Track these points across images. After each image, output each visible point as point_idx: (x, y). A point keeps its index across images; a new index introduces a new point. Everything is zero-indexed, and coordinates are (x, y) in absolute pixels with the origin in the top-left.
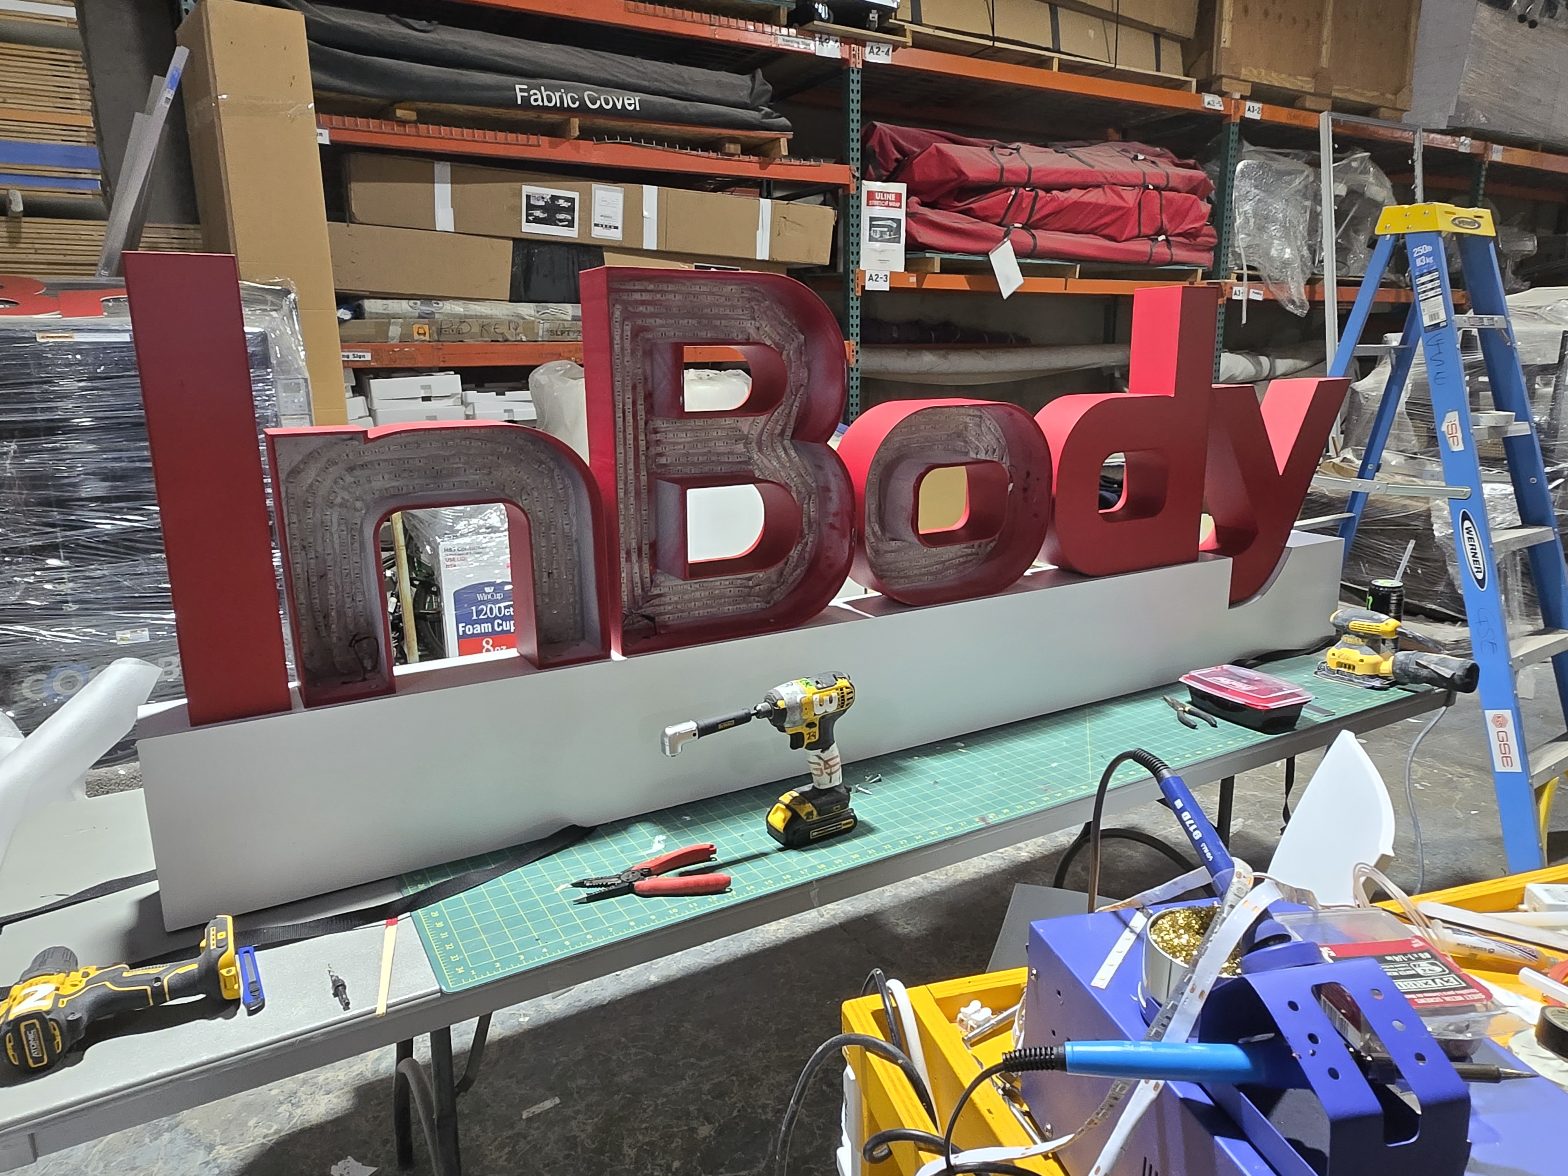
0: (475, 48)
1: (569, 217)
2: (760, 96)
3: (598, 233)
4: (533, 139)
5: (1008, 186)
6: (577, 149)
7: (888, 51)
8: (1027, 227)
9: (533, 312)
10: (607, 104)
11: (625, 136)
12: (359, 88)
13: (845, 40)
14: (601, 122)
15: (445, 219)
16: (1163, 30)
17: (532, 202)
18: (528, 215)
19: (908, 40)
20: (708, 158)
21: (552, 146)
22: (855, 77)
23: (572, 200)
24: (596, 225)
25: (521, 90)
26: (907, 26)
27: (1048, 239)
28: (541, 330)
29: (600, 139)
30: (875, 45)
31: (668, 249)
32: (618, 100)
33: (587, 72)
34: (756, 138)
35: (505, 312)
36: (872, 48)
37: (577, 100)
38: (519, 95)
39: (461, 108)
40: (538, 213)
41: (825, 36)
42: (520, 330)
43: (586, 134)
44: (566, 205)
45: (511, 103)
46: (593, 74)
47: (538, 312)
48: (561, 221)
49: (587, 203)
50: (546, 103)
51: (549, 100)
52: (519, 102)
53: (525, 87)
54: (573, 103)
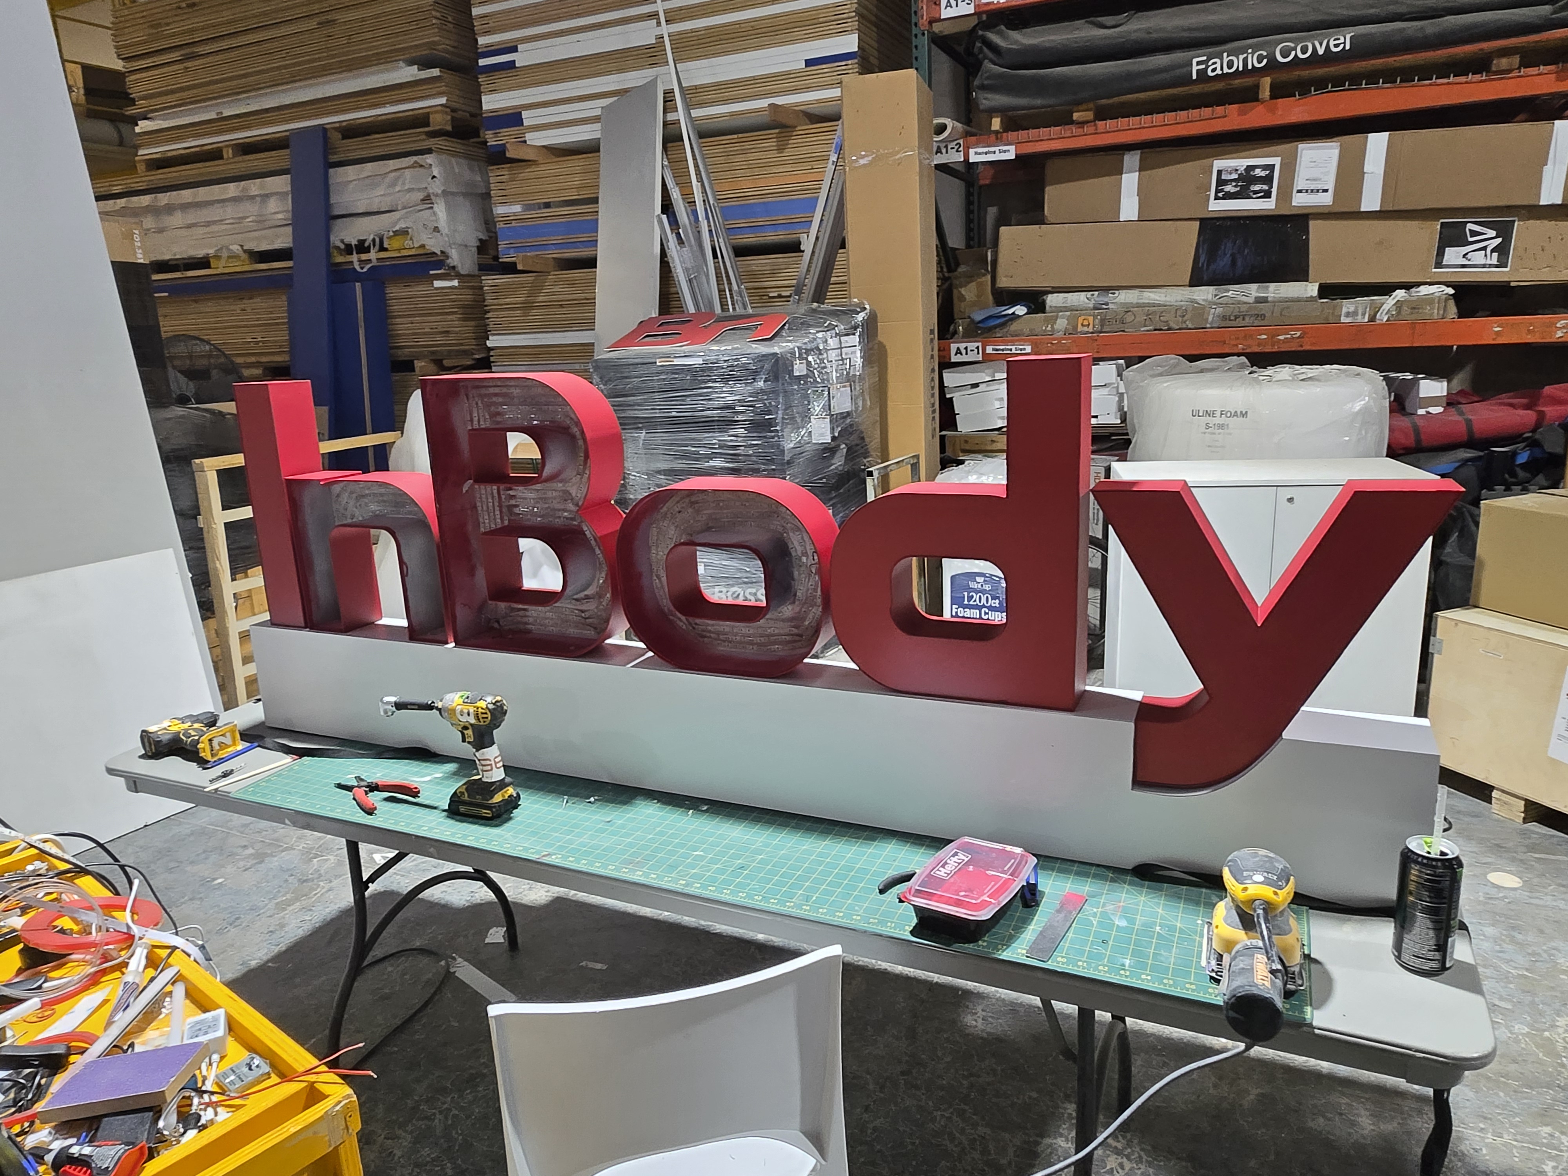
1: (1266, 187)
3: (1299, 201)
4: (1219, 110)
9: (1210, 297)
10: (1305, 51)
11: (1338, 82)
14: (1297, 74)
15: (1129, 209)
17: (1223, 177)
18: (1217, 191)
20: (1466, 83)
21: (1241, 113)
23: (1271, 167)
24: (1299, 191)
25: (1198, 63)
28: (1212, 317)
29: (1305, 93)
31: (1396, 208)
32: (1321, 45)
33: (1293, 20)
35: (1179, 298)
37: (1263, 57)
38: (1195, 68)
39: (1142, 96)
40: (1229, 188)
42: (1188, 316)
43: (1279, 91)
44: (1263, 174)
45: (1187, 80)
47: (1216, 296)
48: (1255, 192)
49: (1289, 168)
50: (1226, 70)
51: (1231, 65)
52: (1195, 77)
53: (1204, 58)
54: (1260, 61)
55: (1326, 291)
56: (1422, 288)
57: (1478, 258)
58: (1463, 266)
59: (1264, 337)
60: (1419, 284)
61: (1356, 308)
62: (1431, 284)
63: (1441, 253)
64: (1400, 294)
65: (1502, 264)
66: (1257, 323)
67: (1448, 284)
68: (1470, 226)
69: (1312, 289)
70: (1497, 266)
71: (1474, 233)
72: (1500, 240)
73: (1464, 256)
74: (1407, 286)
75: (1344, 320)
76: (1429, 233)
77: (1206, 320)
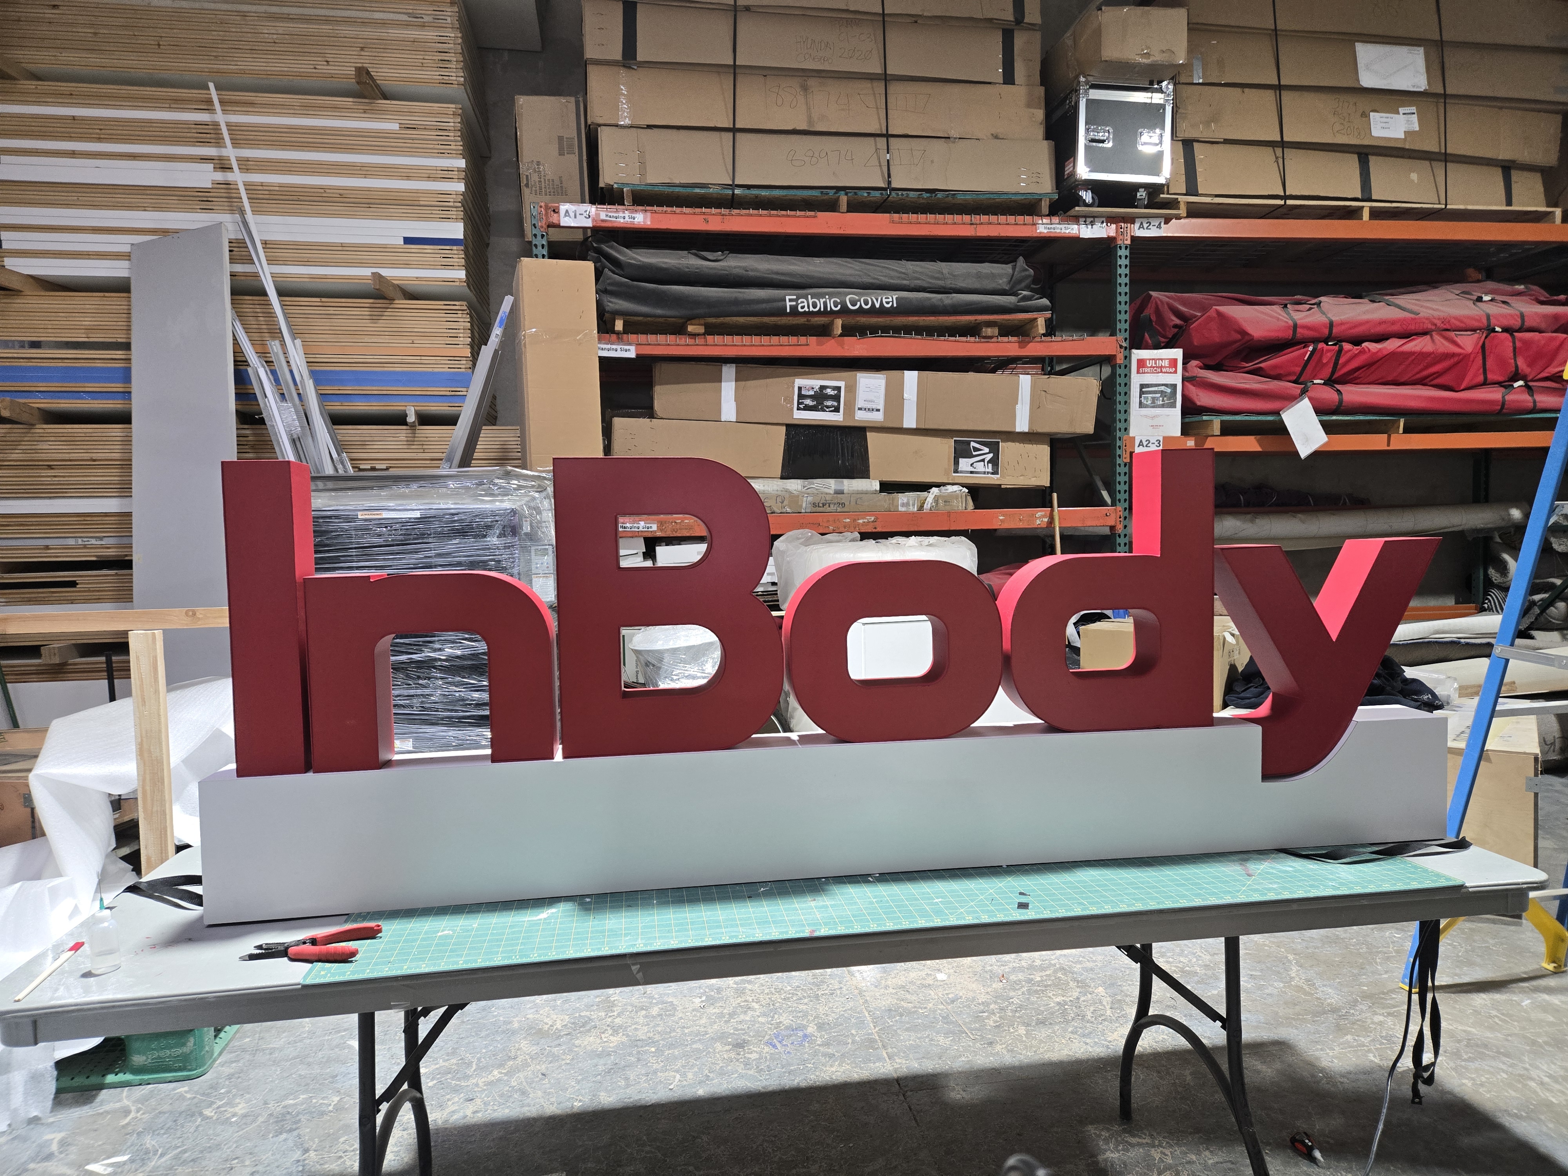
0: (756, 270)
1: (835, 404)
2: (1020, 281)
3: (861, 417)
4: (803, 340)
5: (1304, 343)
6: (842, 345)
7: (1160, 224)
8: (1329, 383)
9: (799, 487)
10: (866, 303)
11: (885, 330)
12: (659, 312)
13: (1111, 219)
14: (861, 320)
15: (729, 411)
16: (1513, 162)
17: (803, 393)
18: (799, 403)
19: (1183, 211)
20: (966, 342)
21: (818, 344)
22: (1123, 252)
23: (838, 389)
24: (860, 409)
25: (788, 299)
26: (1181, 198)
27: (1359, 393)
28: (805, 504)
29: (863, 334)
30: (1145, 221)
31: (927, 427)
32: (877, 300)
33: (852, 279)
34: (1014, 320)
35: (775, 488)
36: (1142, 223)
37: (838, 301)
39: (741, 320)
40: (808, 402)
41: (1090, 219)
42: (786, 503)
43: (848, 331)
44: (833, 393)
46: (858, 280)
47: (804, 487)
48: (828, 407)
49: (852, 389)
50: (811, 309)
51: (815, 306)
52: (788, 310)
53: (795, 297)
54: (836, 307)
55: (887, 487)
56: (949, 487)
57: (980, 467)
58: (972, 472)
59: (848, 520)
60: (944, 484)
61: (908, 501)
62: (953, 484)
63: (956, 463)
64: (935, 490)
65: (995, 472)
66: (839, 510)
67: (963, 485)
68: (973, 444)
69: (874, 485)
70: (992, 473)
71: (976, 449)
72: (991, 455)
73: (972, 465)
74: (938, 485)
75: (901, 509)
76: (947, 446)
77: (801, 506)
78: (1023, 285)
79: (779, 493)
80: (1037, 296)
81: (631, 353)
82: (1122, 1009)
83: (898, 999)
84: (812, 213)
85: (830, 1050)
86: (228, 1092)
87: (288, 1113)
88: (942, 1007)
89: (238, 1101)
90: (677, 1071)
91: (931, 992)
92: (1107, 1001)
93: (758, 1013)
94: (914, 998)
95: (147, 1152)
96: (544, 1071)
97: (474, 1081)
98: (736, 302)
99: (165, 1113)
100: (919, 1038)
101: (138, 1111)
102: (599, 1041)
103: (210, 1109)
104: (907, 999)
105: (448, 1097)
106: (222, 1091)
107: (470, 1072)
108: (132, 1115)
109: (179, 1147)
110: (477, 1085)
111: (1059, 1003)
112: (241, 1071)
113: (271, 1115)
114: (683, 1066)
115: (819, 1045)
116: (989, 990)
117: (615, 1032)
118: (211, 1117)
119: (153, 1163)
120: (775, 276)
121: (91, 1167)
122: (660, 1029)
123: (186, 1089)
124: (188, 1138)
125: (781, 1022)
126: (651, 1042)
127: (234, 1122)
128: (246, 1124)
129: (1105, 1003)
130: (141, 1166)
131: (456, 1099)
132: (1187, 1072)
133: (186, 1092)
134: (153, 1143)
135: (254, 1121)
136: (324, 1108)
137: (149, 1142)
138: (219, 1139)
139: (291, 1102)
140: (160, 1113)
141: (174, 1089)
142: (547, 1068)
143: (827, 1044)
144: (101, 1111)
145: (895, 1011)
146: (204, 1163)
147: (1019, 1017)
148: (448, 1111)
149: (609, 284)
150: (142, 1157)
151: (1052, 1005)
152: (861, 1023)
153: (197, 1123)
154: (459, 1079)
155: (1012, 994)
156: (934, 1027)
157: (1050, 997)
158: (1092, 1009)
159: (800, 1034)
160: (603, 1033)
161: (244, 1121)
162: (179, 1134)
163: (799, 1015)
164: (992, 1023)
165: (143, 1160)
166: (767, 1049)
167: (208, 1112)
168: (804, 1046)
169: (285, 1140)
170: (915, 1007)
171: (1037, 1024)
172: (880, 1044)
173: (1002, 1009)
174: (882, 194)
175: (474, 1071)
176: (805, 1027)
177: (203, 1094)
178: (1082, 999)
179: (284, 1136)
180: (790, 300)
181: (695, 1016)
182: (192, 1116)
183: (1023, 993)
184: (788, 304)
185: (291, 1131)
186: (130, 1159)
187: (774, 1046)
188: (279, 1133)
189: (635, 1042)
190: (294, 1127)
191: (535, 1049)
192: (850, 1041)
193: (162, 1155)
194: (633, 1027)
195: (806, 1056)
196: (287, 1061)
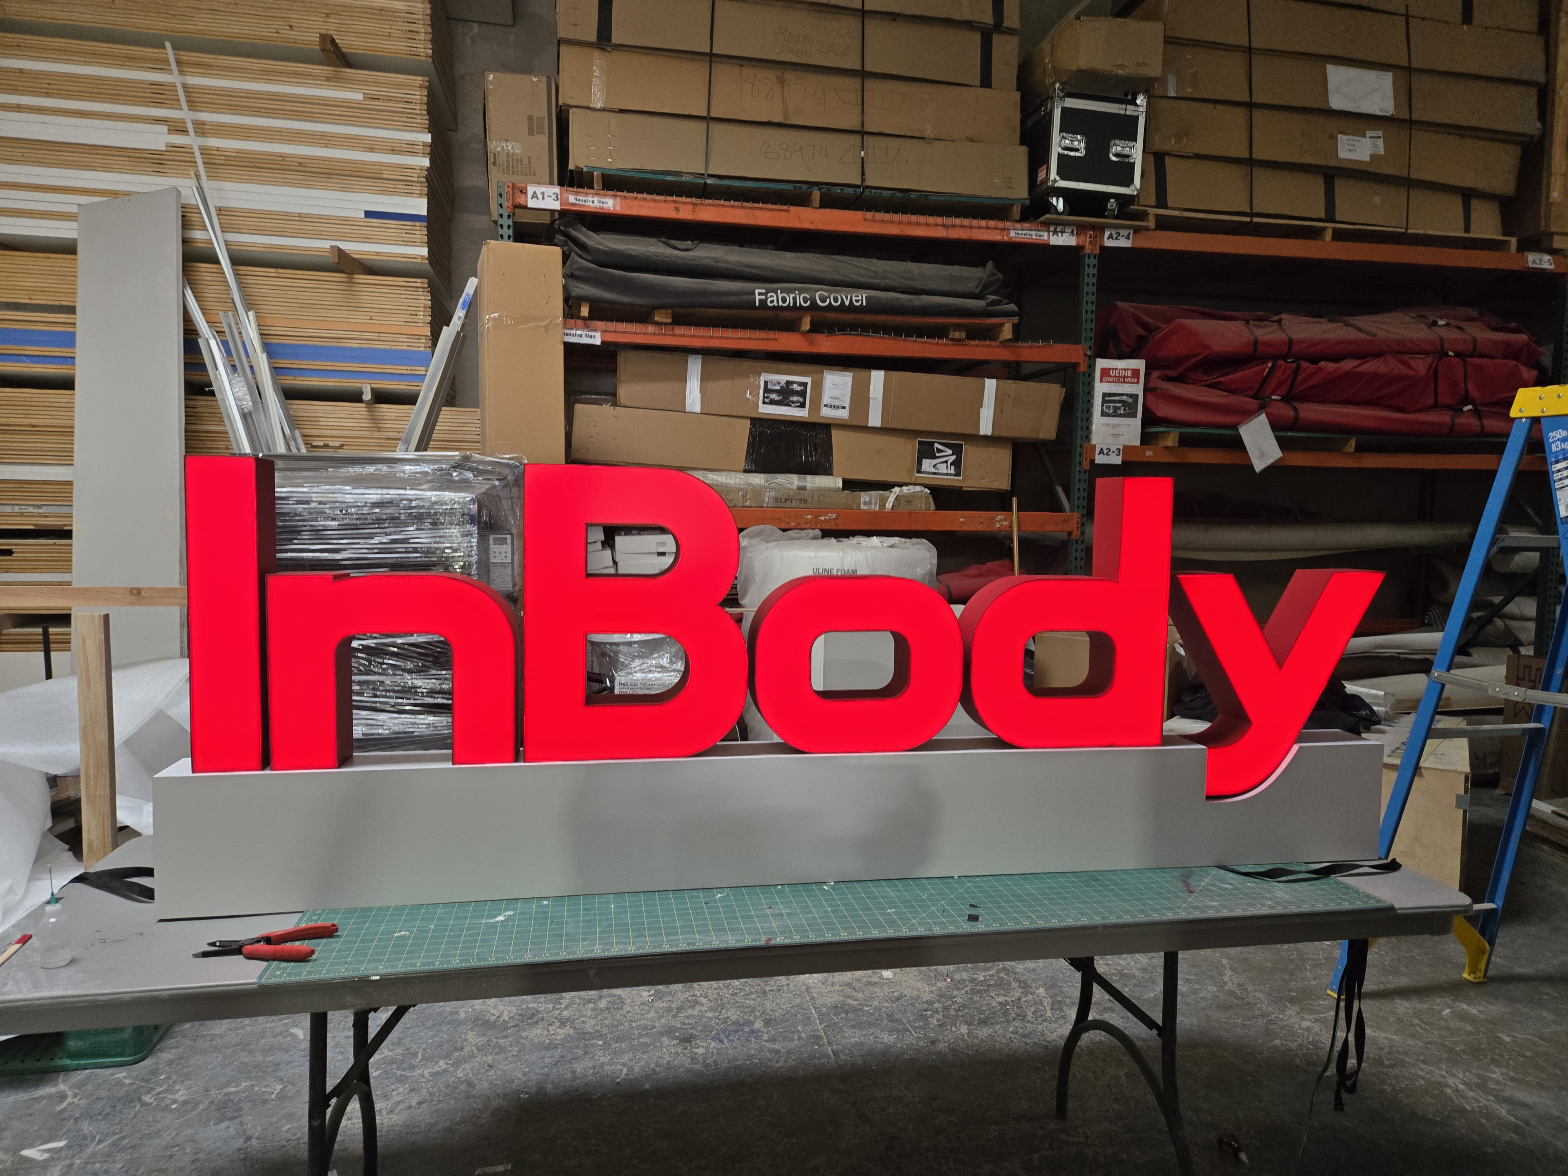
0: (726, 261)
1: (801, 400)
2: (988, 285)
3: (826, 412)
4: (770, 333)
5: (1264, 359)
6: (808, 341)
7: (1129, 235)
8: (1287, 399)
9: (763, 482)
10: (836, 300)
11: (854, 327)
12: (624, 299)
13: (1082, 229)
14: (829, 317)
15: (693, 403)
16: (1473, 190)
17: (769, 387)
18: (764, 397)
19: (1152, 224)
20: (934, 343)
21: (787, 339)
22: (1091, 262)
23: (805, 385)
24: (826, 406)
26: (1150, 210)
27: (1311, 411)
28: (767, 499)
29: (831, 331)
30: (1114, 231)
31: (891, 427)
32: (847, 298)
33: (822, 275)
34: (982, 324)
35: (738, 481)
36: (1111, 234)
37: (807, 299)
39: (710, 311)
40: (774, 396)
41: (1058, 225)
42: (748, 496)
43: (816, 328)
44: (799, 388)
46: (828, 276)
47: (767, 481)
48: (793, 402)
49: (818, 386)
50: (781, 303)
51: (784, 300)
52: (757, 304)
53: (764, 291)
54: (805, 302)
55: (849, 485)
56: (911, 487)
57: (943, 469)
58: (934, 473)
59: (810, 517)
60: (906, 484)
61: (870, 499)
62: (915, 484)
63: (920, 463)
64: (897, 489)
65: (958, 474)
66: (801, 506)
67: (925, 486)
68: (936, 445)
69: (837, 482)
70: (955, 475)
71: (939, 451)
72: (954, 457)
73: (934, 466)
74: (900, 485)
75: (863, 507)
76: (911, 447)
77: (763, 501)
78: (992, 289)
79: (742, 486)
80: (1005, 301)
81: (596, 339)
82: (1061, 1010)
83: (844, 996)
84: (785, 207)
85: (776, 1046)
86: (169, 1078)
87: (230, 1100)
88: (886, 1005)
89: (177, 1087)
90: (624, 1065)
91: (876, 990)
92: (1047, 1001)
93: (705, 1008)
94: (860, 995)
95: (84, 1138)
96: (490, 1062)
97: (420, 1072)
98: (705, 293)
99: (102, 1099)
100: (864, 1036)
101: (75, 1096)
102: (545, 1033)
103: (150, 1096)
104: (852, 996)
105: (393, 1087)
106: (162, 1077)
107: (415, 1062)
108: (69, 1100)
109: (116, 1134)
110: (423, 1075)
111: (1000, 1003)
112: (181, 1058)
113: (212, 1102)
114: (630, 1060)
115: (765, 1041)
116: (934, 988)
117: (563, 1024)
118: (149, 1104)
119: (90, 1150)
120: (745, 269)
121: (26, 1153)
122: (607, 1022)
123: (124, 1074)
124: (126, 1125)
125: (728, 1018)
126: (598, 1035)
127: (175, 1109)
128: (186, 1111)
129: (1045, 1004)
130: (78, 1152)
131: (401, 1090)
132: (1121, 1074)
133: (125, 1078)
134: (91, 1129)
135: (193, 1109)
136: (266, 1097)
137: (86, 1127)
138: (159, 1126)
139: (233, 1089)
140: (98, 1098)
141: (112, 1075)
142: (493, 1060)
143: (773, 1040)
144: (36, 1096)
145: (841, 1008)
146: (143, 1150)
147: (962, 1016)
148: (392, 1101)
149: (577, 269)
150: (78, 1143)
151: (994, 1004)
152: (807, 1020)
153: (137, 1109)
154: (404, 1069)
155: (955, 993)
156: (879, 1025)
157: (992, 997)
158: (1033, 1009)
159: (747, 1029)
160: (551, 1025)
161: (184, 1108)
162: (117, 1120)
163: (747, 1010)
164: (935, 1022)
165: (80, 1146)
166: (713, 1044)
167: (147, 1098)
168: (750, 1041)
169: (227, 1128)
170: (860, 1004)
171: (979, 1023)
172: (826, 1041)
173: (945, 1008)
174: (855, 191)
175: (420, 1061)
176: (752, 1023)
177: (143, 1080)
178: (1024, 999)
179: (226, 1124)
180: (760, 294)
181: (643, 1009)
182: (131, 1102)
183: (966, 992)
184: (758, 298)
185: (232, 1119)
186: (66, 1145)
187: (721, 1041)
188: (220, 1121)
189: (582, 1035)
190: (236, 1114)
191: (481, 1040)
192: (796, 1037)
193: (100, 1142)
194: (581, 1020)
195: (752, 1051)
196: (229, 1048)
